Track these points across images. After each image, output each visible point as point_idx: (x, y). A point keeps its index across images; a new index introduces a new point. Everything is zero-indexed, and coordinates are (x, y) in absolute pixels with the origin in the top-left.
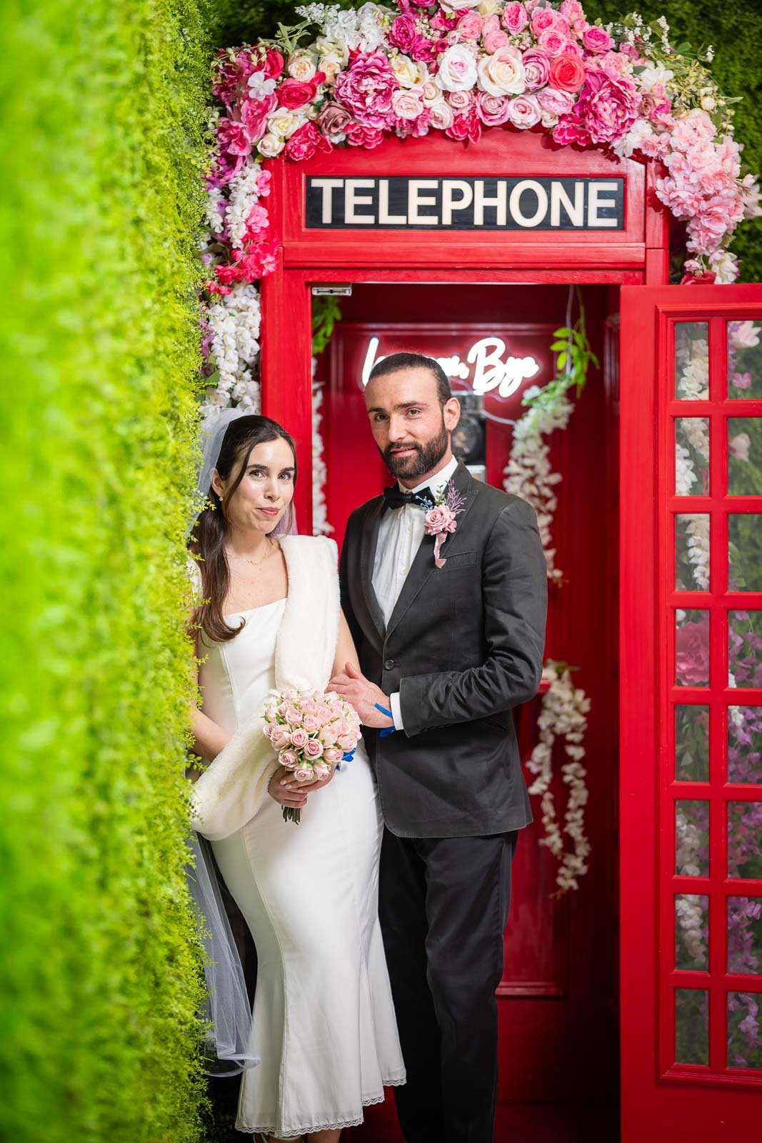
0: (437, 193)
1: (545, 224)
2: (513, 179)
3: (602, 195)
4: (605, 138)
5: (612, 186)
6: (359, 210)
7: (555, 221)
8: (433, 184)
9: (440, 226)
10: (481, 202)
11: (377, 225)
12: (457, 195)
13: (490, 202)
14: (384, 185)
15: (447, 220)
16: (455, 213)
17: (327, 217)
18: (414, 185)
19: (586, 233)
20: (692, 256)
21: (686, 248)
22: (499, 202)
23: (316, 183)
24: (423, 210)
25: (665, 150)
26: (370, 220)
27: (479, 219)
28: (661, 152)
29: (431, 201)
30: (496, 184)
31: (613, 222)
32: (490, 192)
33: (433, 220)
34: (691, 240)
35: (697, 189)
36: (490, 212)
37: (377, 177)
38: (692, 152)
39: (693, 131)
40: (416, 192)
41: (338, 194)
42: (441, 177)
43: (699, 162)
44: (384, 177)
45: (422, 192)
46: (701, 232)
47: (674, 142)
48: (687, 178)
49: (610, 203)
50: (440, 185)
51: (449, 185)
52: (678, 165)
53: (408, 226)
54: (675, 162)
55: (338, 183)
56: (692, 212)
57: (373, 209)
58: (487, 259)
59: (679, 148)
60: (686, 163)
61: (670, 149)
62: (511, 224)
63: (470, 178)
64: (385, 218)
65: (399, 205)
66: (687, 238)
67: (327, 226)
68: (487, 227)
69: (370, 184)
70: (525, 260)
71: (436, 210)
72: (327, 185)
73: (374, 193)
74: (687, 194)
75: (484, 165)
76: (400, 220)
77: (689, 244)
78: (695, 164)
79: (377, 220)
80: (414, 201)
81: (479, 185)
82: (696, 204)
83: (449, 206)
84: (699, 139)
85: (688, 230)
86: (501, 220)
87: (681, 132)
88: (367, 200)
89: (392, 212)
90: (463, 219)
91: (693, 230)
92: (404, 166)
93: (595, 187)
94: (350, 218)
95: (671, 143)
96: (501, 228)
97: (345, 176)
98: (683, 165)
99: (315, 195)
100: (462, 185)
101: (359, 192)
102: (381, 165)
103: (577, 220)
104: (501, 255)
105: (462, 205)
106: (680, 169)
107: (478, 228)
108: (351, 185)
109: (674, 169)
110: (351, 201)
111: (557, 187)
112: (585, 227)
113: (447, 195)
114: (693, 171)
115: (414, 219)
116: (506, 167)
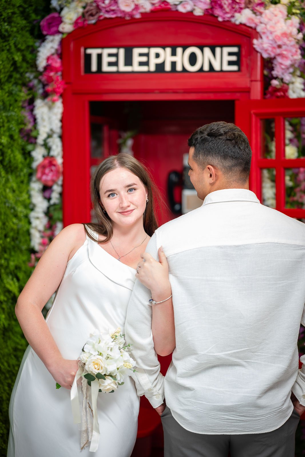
0: (147, 55)
1: (201, 70)
2: (185, 48)
3: (230, 54)
5: (235, 50)
6: (110, 64)
7: (206, 68)
9: (149, 72)
10: (169, 59)
11: (118, 72)
12: (157, 56)
13: (174, 59)
14: (122, 52)
15: (152, 68)
16: (157, 65)
17: (94, 68)
18: (136, 51)
19: (221, 74)
22: (177, 59)
23: (89, 51)
24: (141, 64)
26: (113, 69)
27: (168, 68)
29: (144, 59)
30: (176, 49)
31: (235, 68)
32: (174, 54)
33: (145, 69)
36: (174, 64)
37: (118, 47)
40: (137, 55)
41: (100, 56)
42: (149, 46)
44: (122, 47)
45: (141, 55)
49: (234, 58)
50: (149, 51)
51: (153, 51)
53: (133, 72)
55: (99, 51)
57: (116, 64)
62: (184, 70)
63: (164, 47)
64: (122, 68)
65: (129, 61)
67: (94, 73)
69: (114, 51)
71: (147, 64)
72: (94, 52)
73: (116, 55)
75: (171, 41)
76: (129, 69)
79: (118, 69)
80: (136, 59)
81: (168, 50)
83: (153, 61)
86: (179, 68)
88: (113, 59)
90: (160, 67)
93: (226, 50)
94: (106, 68)
96: (179, 72)
97: (103, 47)
99: (88, 57)
100: (159, 50)
101: (110, 55)
103: (217, 67)
105: (160, 61)
107: (167, 72)
108: (106, 52)
110: (106, 60)
111: (207, 50)
112: (222, 71)
113: (152, 56)
115: (136, 68)
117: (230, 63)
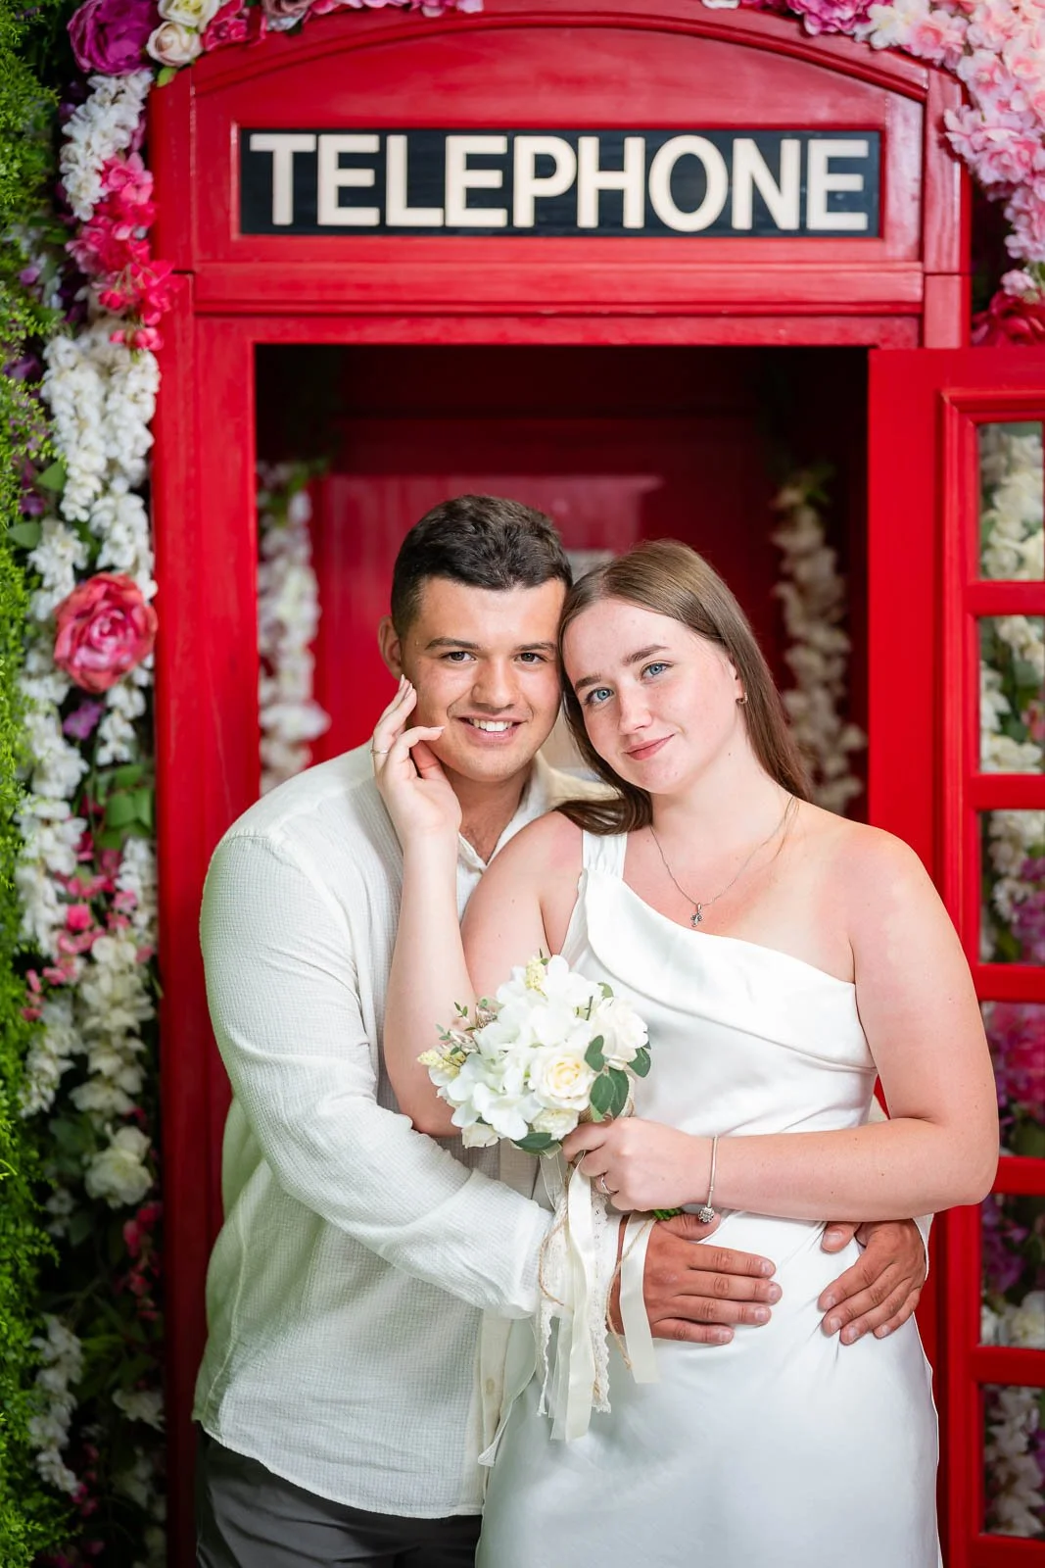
0: (504, 163)
1: (722, 226)
2: (656, 134)
3: (836, 165)
4: (837, 23)
5: (855, 148)
6: (349, 197)
7: (742, 219)
8: (495, 145)
9: (510, 231)
10: (594, 182)
11: (383, 229)
12: (545, 166)
13: (611, 180)
14: (397, 146)
15: (524, 217)
16: (541, 204)
17: (283, 212)
18: (458, 147)
19: (803, 244)
20: (1019, 264)
21: (1006, 249)
22: (628, 180)
23: (260, 142)
24: (476, 198)
25: (958, 50)
26: (367, 216)
27: (588, 215)
28: (950, 51)
29: (492, 179)
30: (622, 144)
31: (855, 221)
32: (611, 160)
33: (495, 218)
34: (1014, 233)
35: (1030, 122)
36: (610, 202)
37: (383, 129)
38: (1013, 52)
39: (1012, 12)
40: (461, 161)
41: (306, 166)
42: (511, 129)
43: (1029, 68)
44: (397, 131)
45: (475, 162)
46: (1035, 215)
47: (975, 35)
48: (1004, 105)
49: (853, 182)
50: (511, 146)
51: (527, 147)
52: (986, 77)
53: (445, 231)
54: (981, 70)
55: (304, 143)
56: (1018, 174)
57: (375, 196)
58: (603, 296)
59: (986, 44)
60: (1005, 73)
61: (968, 49)
62: (653, 224)
63: (570, 132)
64: (400, 214)
65: (426, 187)
66: (1008, 229)
67: (283, 230)
68: (606, 230)
69: (368, 144)
70: (682, 297)
71: (502, 197)
72: (282, 147)
73: (376, 162)
74: (1006, 133)
75: (599, 106)
76: (429, 217)
77: (1011, 241)
78: (1020, 71)
79: (383, 216)
80: (459, 179)
81: (589, 146)
82: (1025, 155)
83: (528, 189)
84: (1025, 27)
85: (1009, 213)
86: (633, 217)
87: (988, 15)
88: (364, 178)
89: (414, 200)
90: (556, 214)
91: (1019, 212)
92: (436, 107)
93: (821, 150)
94: (330, 213)
95: (971, 38)
96: (633, 233)
97: (318, 130)
98: (998, 76)
100: (554, 145)
101: (347, 161)
102: (393, 105)
103: (785, 215)
104: (632, 287)
105: (555, 186)
106: (990, 85)
107: (586, 233)
108: (331, 146)
109: (979, 83)
110: (331, 179)
111: (744, 149)
112: (802, 231)
113: (524, 166)
114: (1018, 88)
115: (459, 214)
116: (640, 110)
117: (836, 202)
